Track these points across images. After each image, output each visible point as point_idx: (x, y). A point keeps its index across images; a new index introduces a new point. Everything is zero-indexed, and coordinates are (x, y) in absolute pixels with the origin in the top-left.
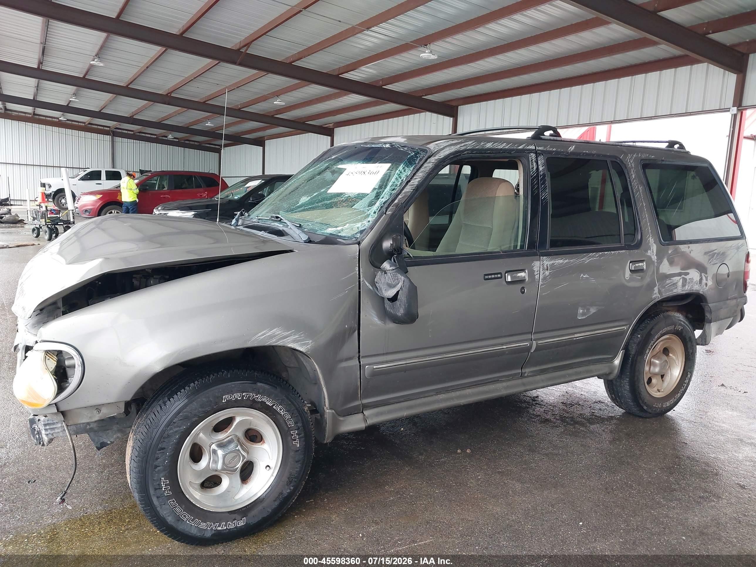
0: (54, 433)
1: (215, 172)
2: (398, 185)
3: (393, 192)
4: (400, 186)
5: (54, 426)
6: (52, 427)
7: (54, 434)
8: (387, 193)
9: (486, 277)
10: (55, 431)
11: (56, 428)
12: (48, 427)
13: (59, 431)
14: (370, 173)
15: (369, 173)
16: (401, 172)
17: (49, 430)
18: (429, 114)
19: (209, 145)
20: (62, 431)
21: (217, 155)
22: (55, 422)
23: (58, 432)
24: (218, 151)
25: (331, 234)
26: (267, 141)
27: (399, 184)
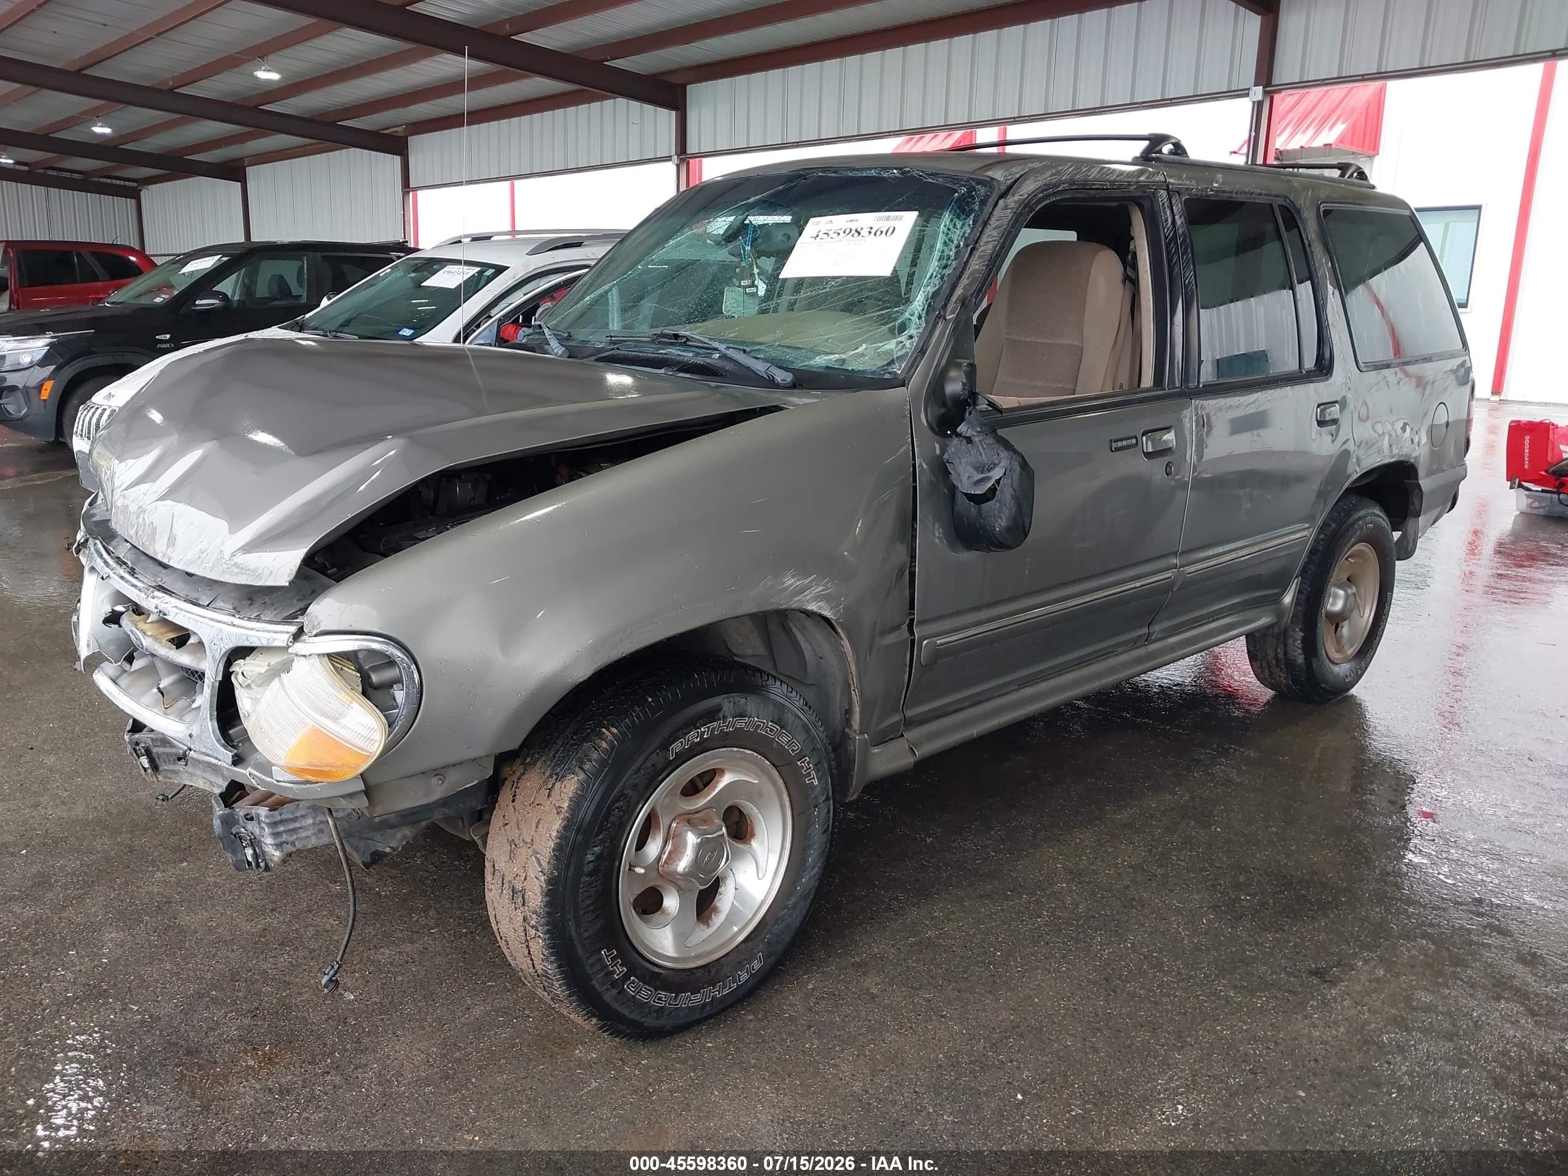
0: (297, 839)
1: (130, 242)
2: (953, 258)
3: (947, 272)
4: (956, 259)
5: (297, 825)
6: (291, 827)
7: (296, 843)
8: (935, 274)
9: (1114, 445)
10: (299, 836)
11: (300, 828)
12: (281, 829)
13: (309, 833)
14: (873, 231)
15: (870, 233)
16: (949, 229)
17: (284, 835)
18: (621, 101)
19: (109, 181)
20: (315, 834)
21: (131, 203)
22: (298, 815)
23: (307, 837)
24: (134, 194)
25: (827, 367)
26: (251, 168)
27: (952, 254)
